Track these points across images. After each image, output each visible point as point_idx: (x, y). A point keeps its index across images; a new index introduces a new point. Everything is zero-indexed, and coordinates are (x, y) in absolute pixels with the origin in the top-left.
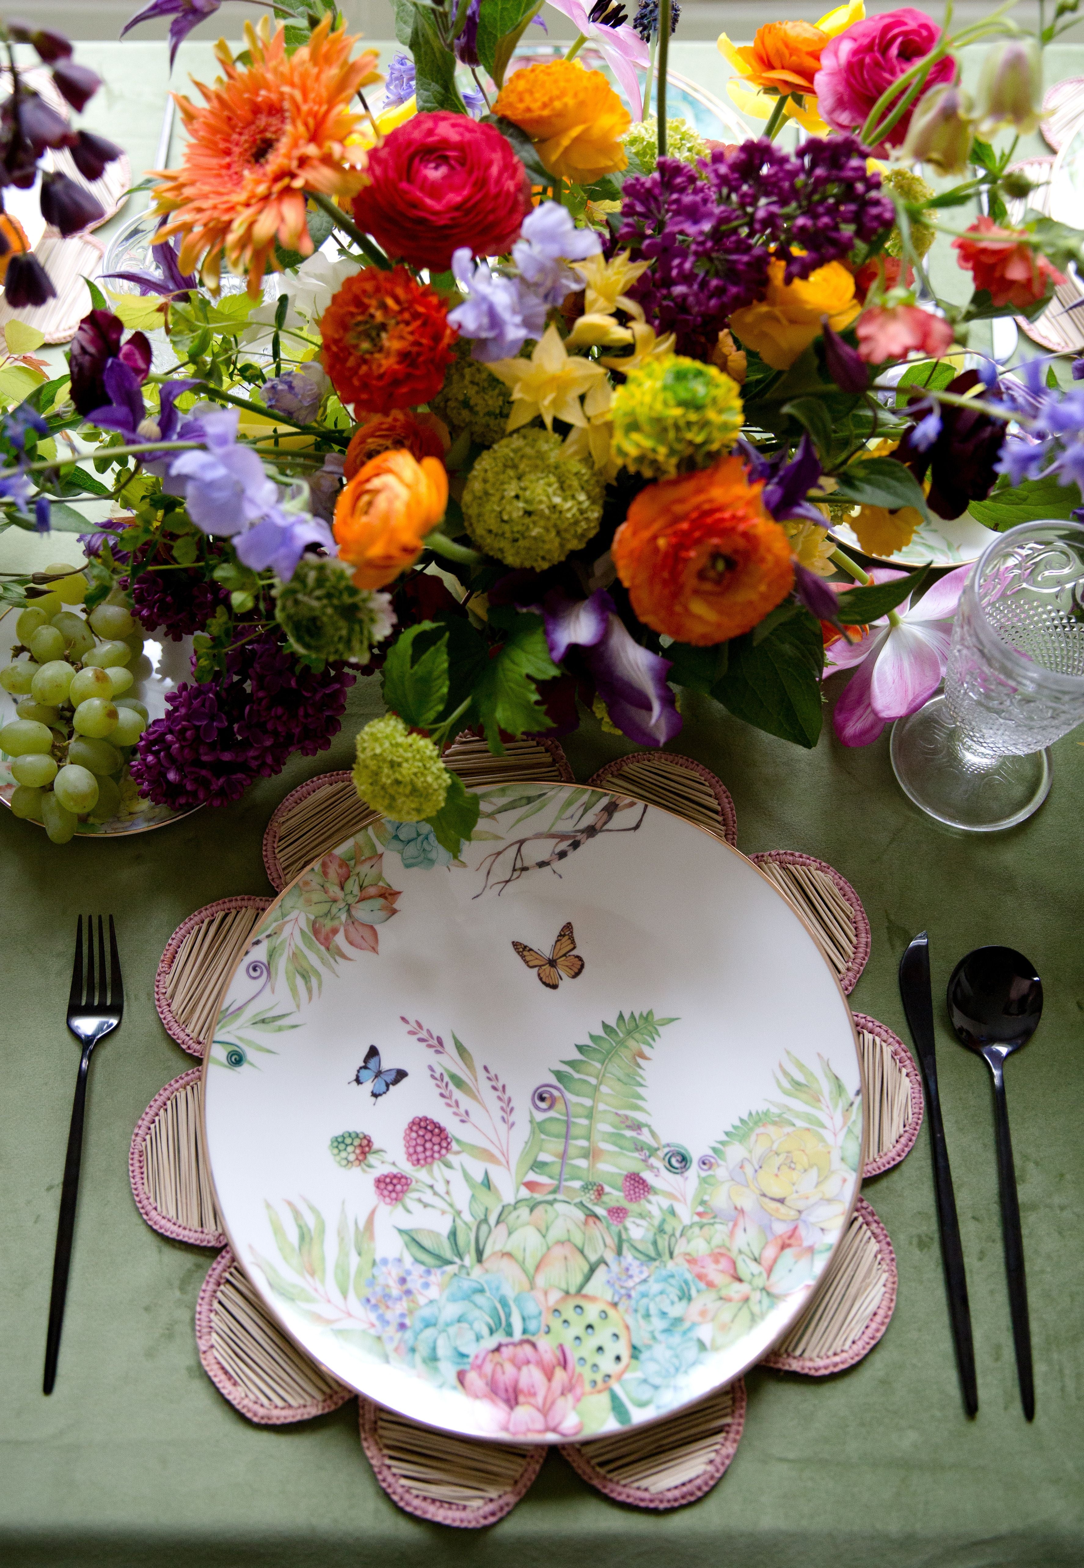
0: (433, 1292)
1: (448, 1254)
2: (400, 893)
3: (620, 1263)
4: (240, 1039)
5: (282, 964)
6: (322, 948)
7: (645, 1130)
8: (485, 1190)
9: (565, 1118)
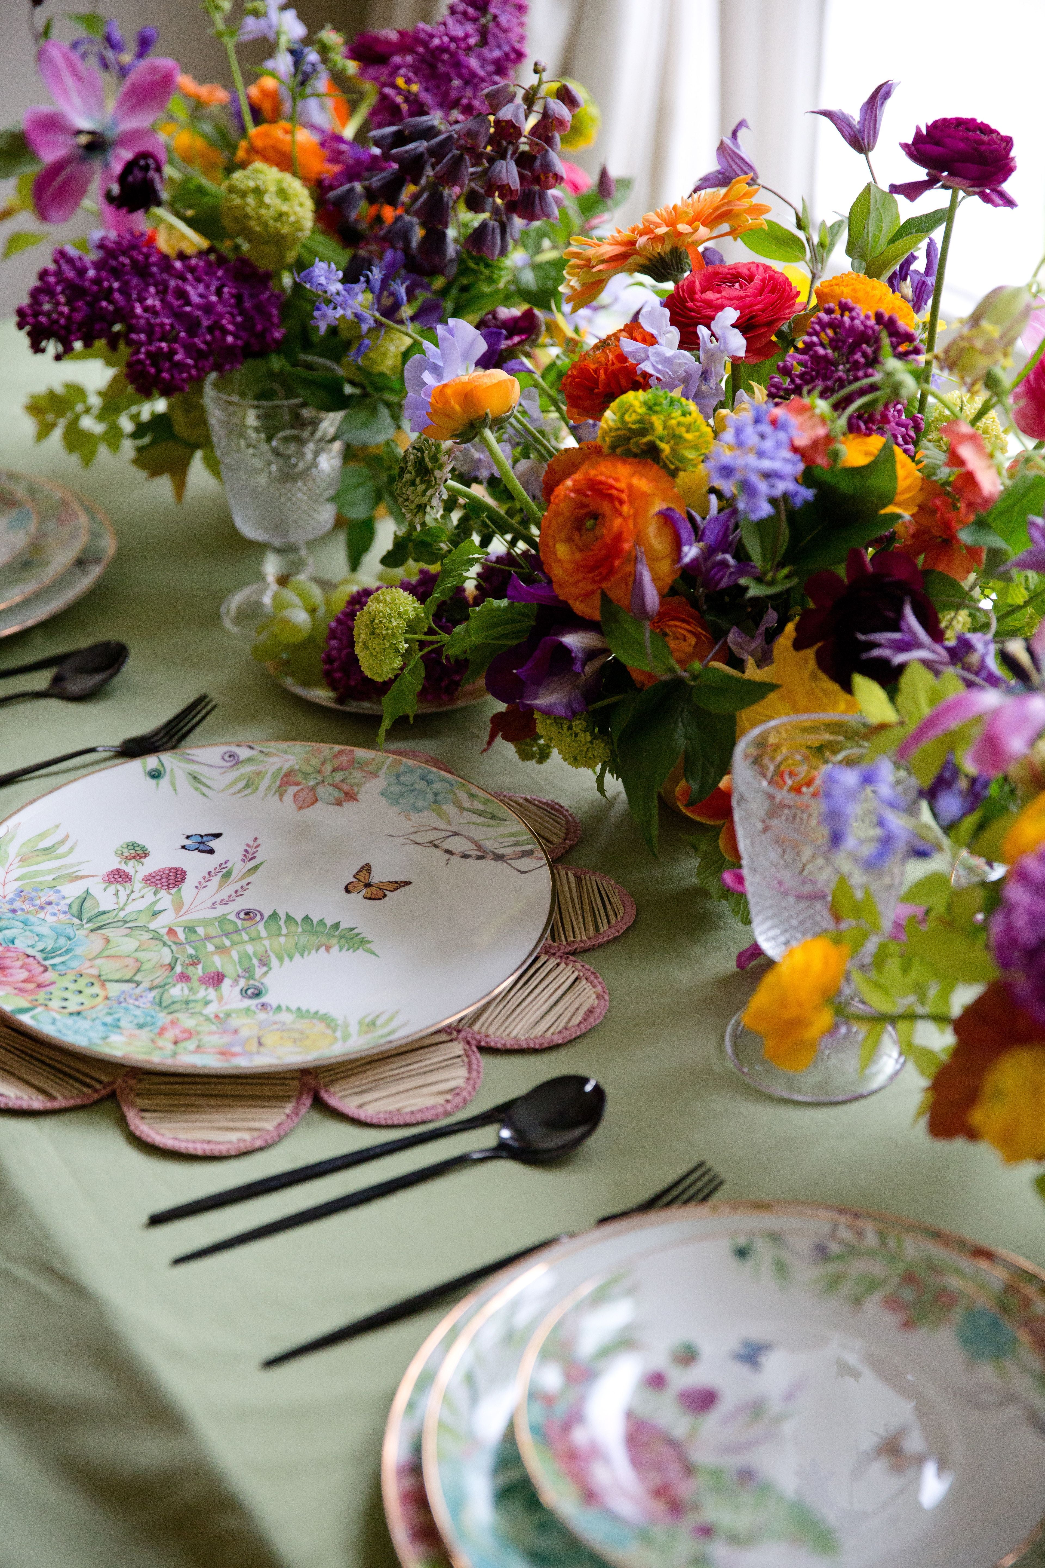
0: (50, 919)
1: (85, 917)
2: (356, 800)
3: (145, 991)
4: (172, 771)
5: (248, 769)
6: (278, 784)
7: (265, 969)
8: (151, 913)
9: (240, 928)
